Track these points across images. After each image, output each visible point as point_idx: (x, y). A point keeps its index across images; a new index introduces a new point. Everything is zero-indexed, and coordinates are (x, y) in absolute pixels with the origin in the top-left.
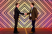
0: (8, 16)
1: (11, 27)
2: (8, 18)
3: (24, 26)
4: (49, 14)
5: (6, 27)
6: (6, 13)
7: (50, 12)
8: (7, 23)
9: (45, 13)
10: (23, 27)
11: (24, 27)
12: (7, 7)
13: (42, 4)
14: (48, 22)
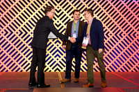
0: (15, 40)
1: (22, 68)
2: (15, 45)
3: (57, 67)
4: (120, 35)
5: (10, 71)
6: (9, 33)
7: (122, 30)
8: (12, 59)
9: (111, 32)
10: (53, 71)
11: (57, 69)
12: (12, 18)
13: (102, 9)
14: (117, 58)
